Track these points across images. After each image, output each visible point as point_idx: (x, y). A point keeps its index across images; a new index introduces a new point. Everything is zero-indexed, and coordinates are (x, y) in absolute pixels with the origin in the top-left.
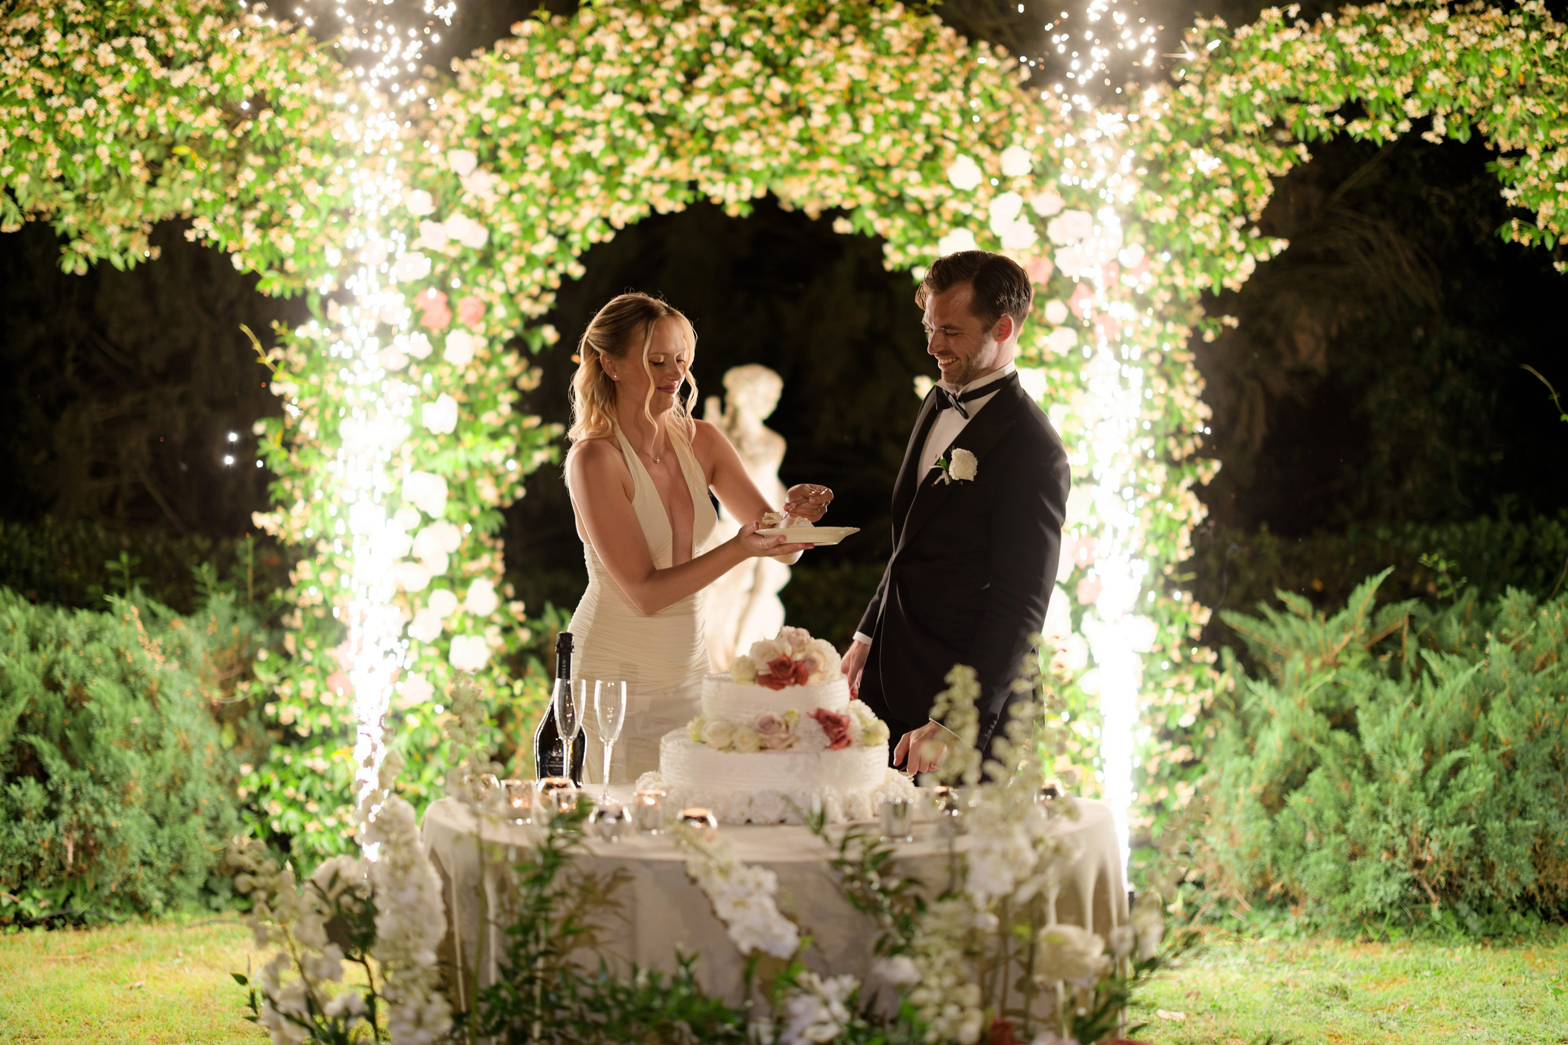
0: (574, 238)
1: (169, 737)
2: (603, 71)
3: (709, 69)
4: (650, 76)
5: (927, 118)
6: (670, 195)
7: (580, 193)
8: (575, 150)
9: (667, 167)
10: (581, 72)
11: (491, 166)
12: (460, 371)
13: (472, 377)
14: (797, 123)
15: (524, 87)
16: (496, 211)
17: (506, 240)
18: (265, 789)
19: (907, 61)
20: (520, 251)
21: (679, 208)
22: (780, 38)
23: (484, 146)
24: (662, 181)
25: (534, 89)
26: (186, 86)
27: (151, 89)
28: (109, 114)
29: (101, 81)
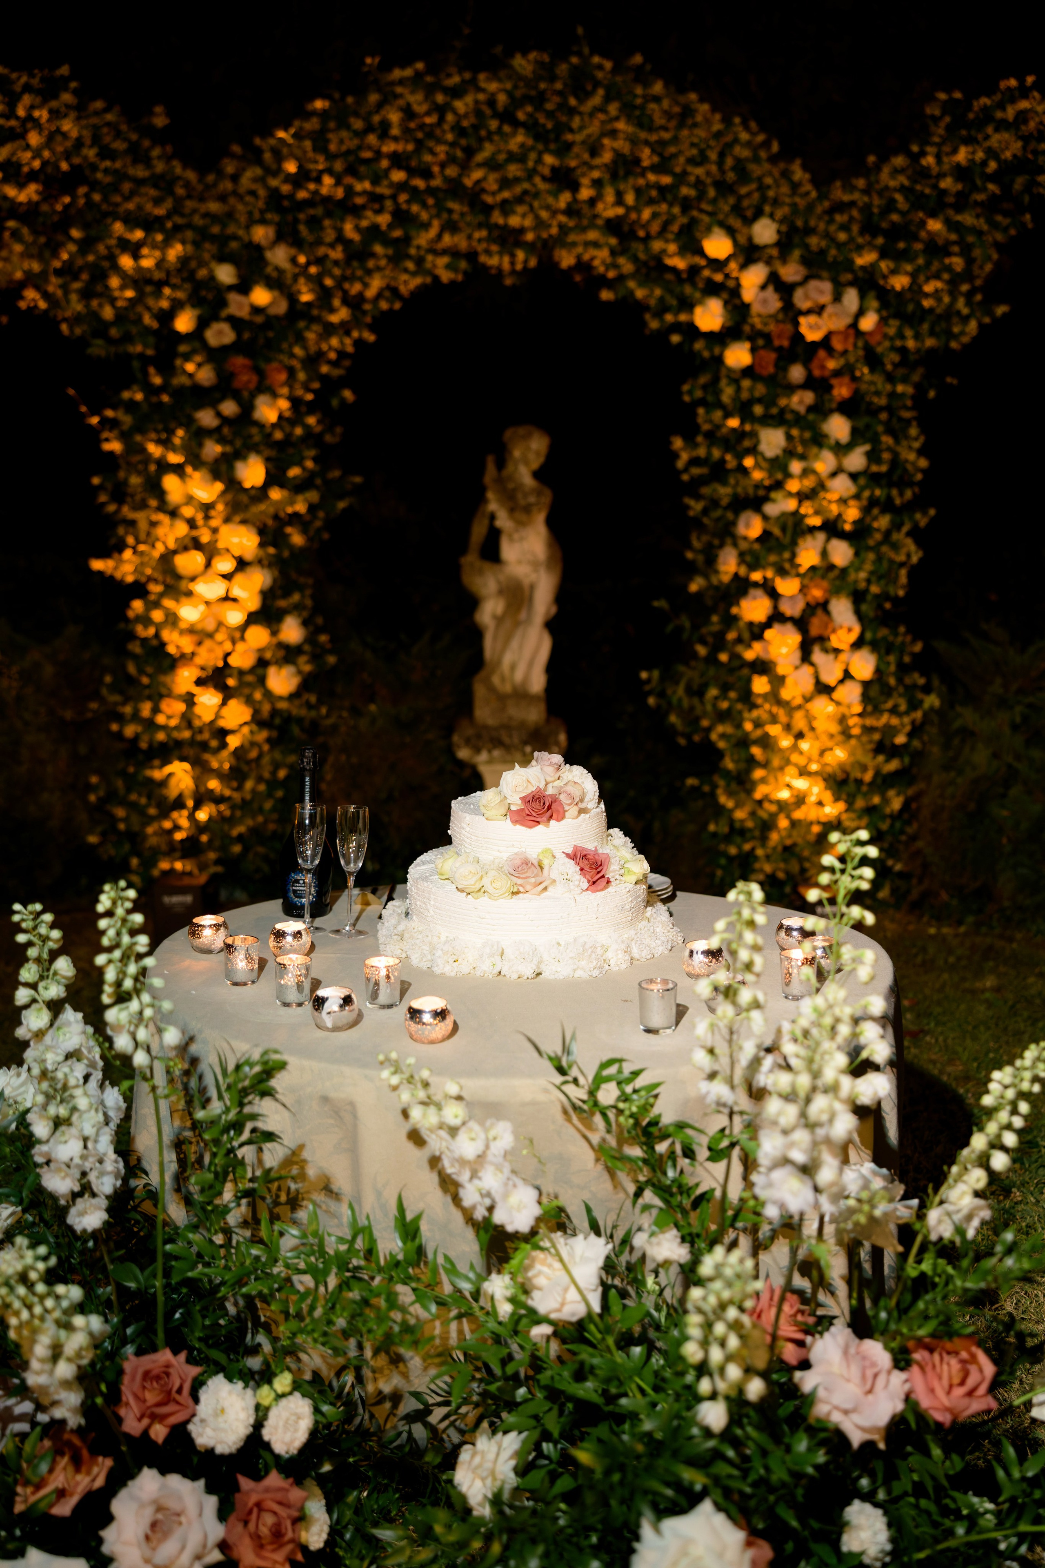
0: (367, 307)
2: (389, 147)
3: (486, 144)
4: (432, 151)
5: (685, 191)
6: (450, 266)
9: (448, 239)
11: (290, 239)
12: (269, 429)
13: (279, 435)
14: (566, 196)
15: (317, 163)
16: (295, 281)
17: (306, 309)
19: (668, 135)
20: (319, 320)
21: (460, 278)
22: (551, 114)
23: (284, 220)
24: (444, 252)
25: (326, 164)
26: (9, 161)
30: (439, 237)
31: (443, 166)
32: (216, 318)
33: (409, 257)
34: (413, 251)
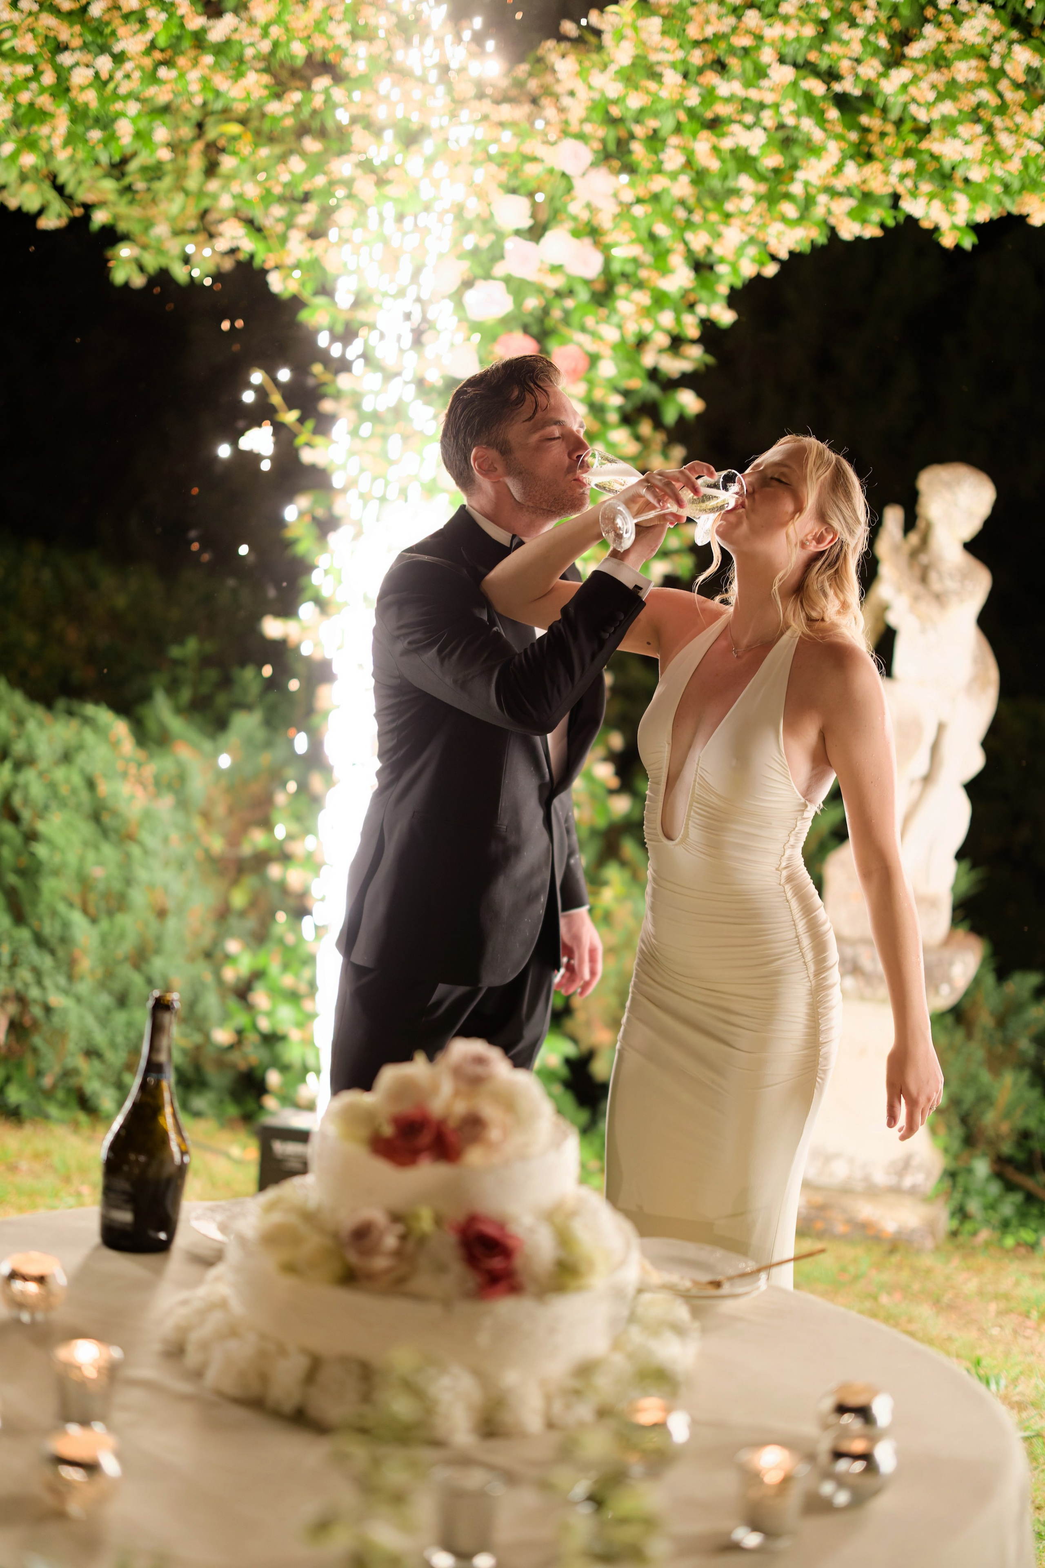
0: (722, 269)
1: (138, 897)
2: (774, 31)
3: (929, 29)
4: (840, 41)
6: (856, 214)
7: (730, 206)
8: (727, 144)
9: (852, 173)
10: (749, 32)
11: (616, 164)
15: (669, 52)
16: (616, 226)
17: (629, 268)
18: (258, 975)
20: (644, 285)
21: (871, 232)
23: (611, 134)
24: (849, 193)
25: (680, 54)
26: (228, 42)
27: (186, 44)
28: (128, 76)
29: (122, 31)
30: (839, 168)
31: (858, 61)
32: (488, 276)
33: (788, 196)
34: (796, 189)
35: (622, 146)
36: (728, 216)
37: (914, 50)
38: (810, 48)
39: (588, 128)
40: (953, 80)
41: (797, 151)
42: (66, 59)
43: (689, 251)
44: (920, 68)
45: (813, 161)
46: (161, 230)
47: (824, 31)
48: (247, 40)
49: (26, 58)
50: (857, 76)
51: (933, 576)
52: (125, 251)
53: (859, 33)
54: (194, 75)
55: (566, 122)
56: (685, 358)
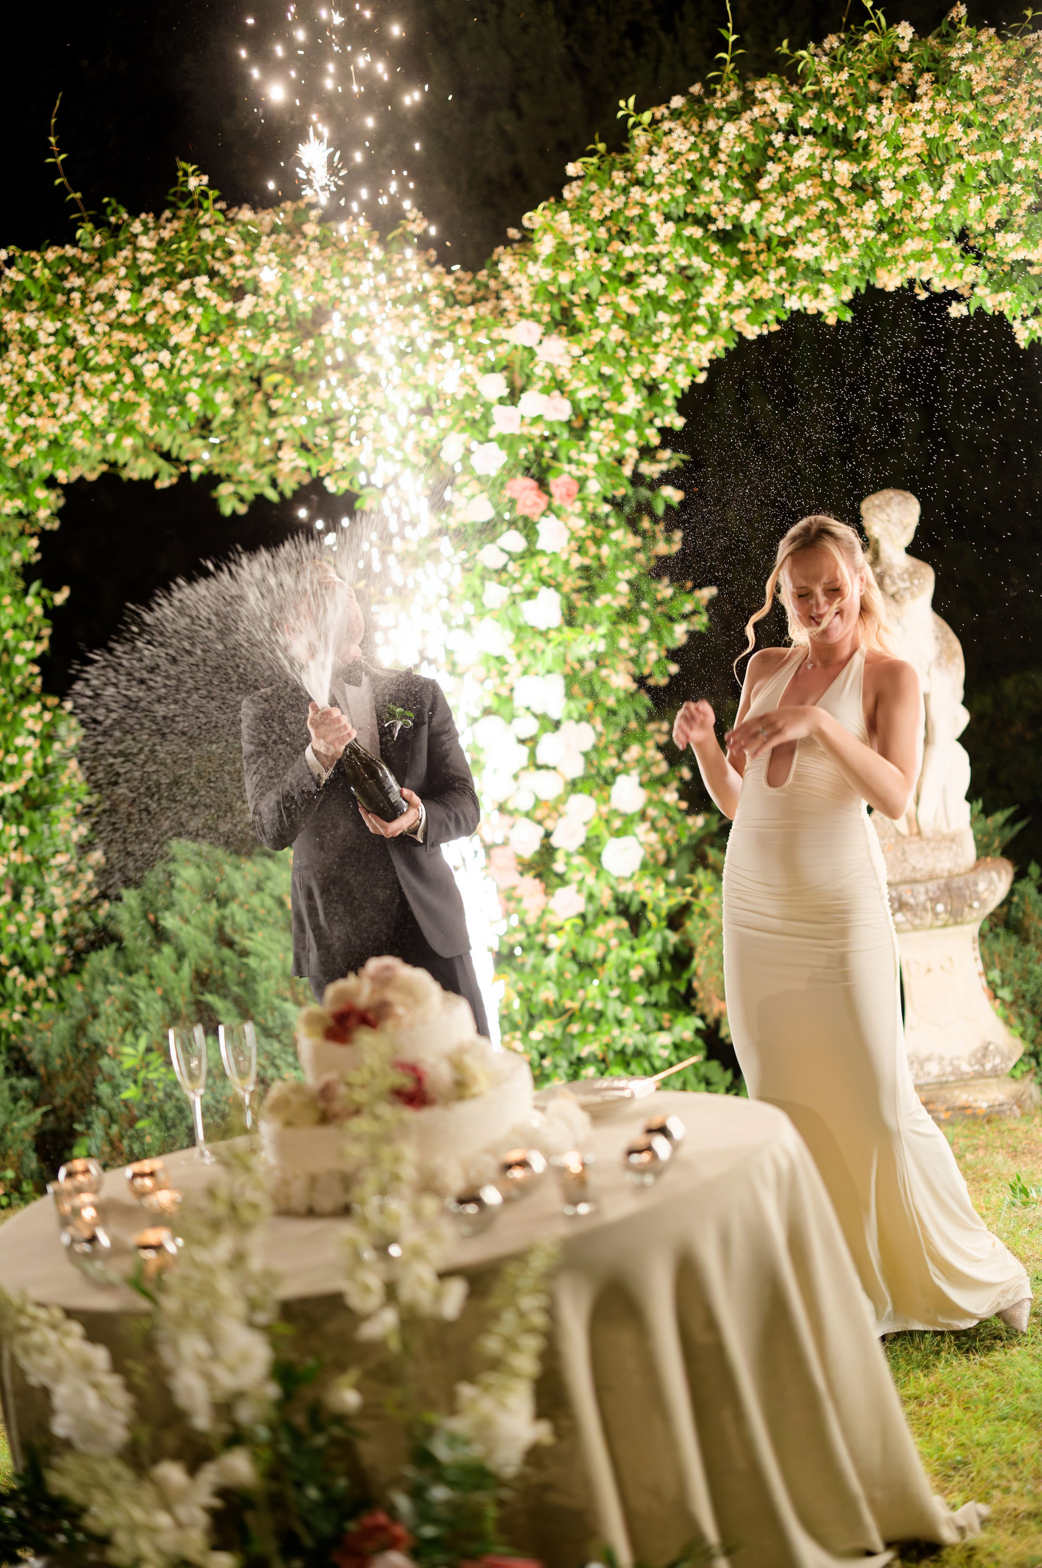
0: (664, 387)
2: (654, 199)
3: (771, 166)
5: (1018, 165)
6: (754, 319)
7: (655, 339)
8: (641, 292)
9: (740, 289)
10: (637, 204)
11: (564, 329)
12: (564, 557)
13: (577, 561)
14: (871, 206)
15: (580, 235)
16: (574, 376)
17: (595, 405)
19: (996, 99)
20: (609, 415)
22: (841, 111)
23: (556, 307)
24: (743, 304)
25: (589, 234)
26: (253, 316)
27: (223, 325)
28: (185, 361)
29: (174, 329)
30: (729, 288)
31: (723, 204)
32: (484, 441)
33: (697, 319)
34: (702, 312)
35: (566, 312)
36: (657, 345)
37: (763, 184)
38: (686, 203)
39: (536, 307)
40: (797, 198)
41: (698, 282)
42: (138, 360)
43: (635, 381)
44: (771, 196)
45: (708, 288)
46: (247, 467)
47: (693, 188)
48: (266, 311)
49: (107, 368)
50: (725, 215)
51: (887, 581)
52: (224, 490)
53: (717, 183)
54: (233, 347)
55: (521, 307)
56: (659, 462)
